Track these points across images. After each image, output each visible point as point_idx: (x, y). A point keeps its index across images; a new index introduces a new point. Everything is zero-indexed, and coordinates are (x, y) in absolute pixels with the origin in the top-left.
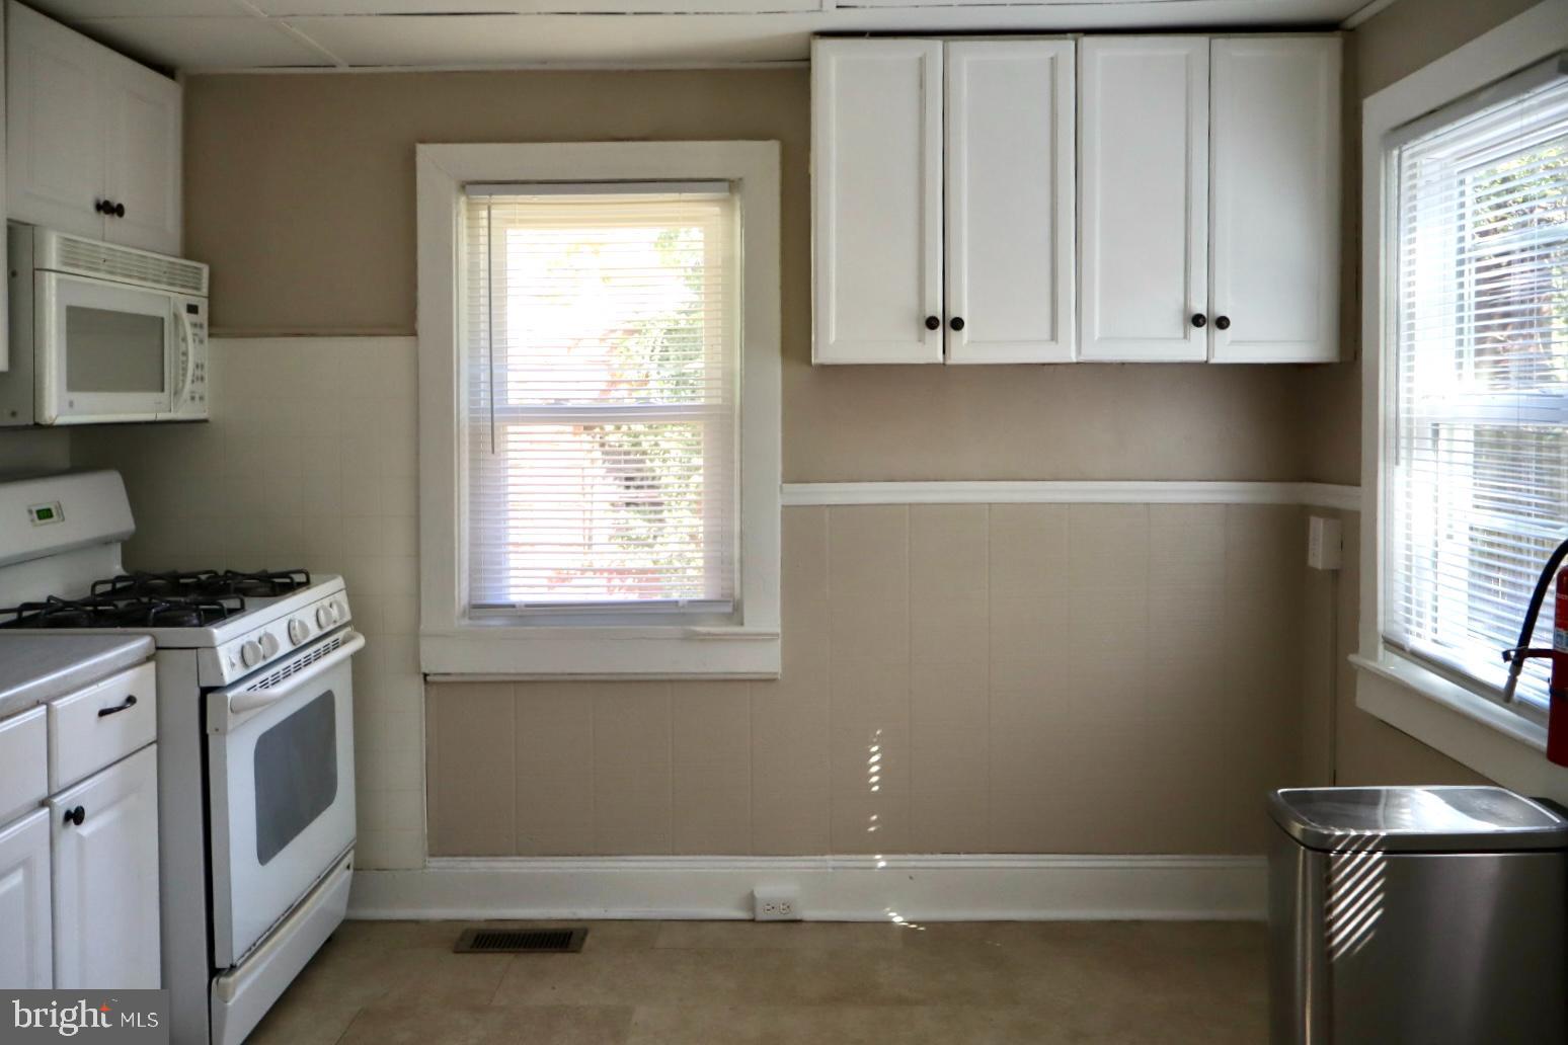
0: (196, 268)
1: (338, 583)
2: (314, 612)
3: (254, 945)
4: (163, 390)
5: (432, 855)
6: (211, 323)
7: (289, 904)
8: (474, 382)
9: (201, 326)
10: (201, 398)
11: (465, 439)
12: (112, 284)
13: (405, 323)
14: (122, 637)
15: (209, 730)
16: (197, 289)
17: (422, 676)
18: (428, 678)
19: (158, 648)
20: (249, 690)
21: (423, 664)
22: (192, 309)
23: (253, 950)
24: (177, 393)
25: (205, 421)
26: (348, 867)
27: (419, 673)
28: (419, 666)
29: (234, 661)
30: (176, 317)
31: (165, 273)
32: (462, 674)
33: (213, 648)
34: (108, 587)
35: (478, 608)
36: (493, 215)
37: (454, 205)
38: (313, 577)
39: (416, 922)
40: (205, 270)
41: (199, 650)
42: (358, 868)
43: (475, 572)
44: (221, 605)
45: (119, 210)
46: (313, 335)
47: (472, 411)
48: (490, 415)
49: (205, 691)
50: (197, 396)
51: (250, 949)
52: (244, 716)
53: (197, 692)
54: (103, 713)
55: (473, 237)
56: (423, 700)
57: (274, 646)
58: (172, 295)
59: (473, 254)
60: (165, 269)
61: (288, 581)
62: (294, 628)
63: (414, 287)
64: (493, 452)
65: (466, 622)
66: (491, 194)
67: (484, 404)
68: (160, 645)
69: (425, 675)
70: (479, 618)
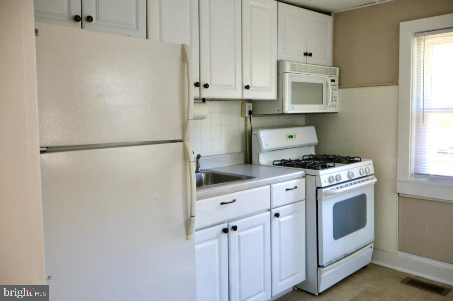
0: (335, 69)
1: (371, 162)
2: (359, 170)
3: (331, 262)
4: (322, 104)
5: (399, 250)
6: (339, 84)
7: (345, 253)
8: (418, 99)
9: (336, 86)
10: (336, 106)
11: (414, 118)
12: (306, 75)
13: (395, 81)
14: (297, 170)
15: (318, 199)
16: (335, 75)
17: (397, 194)
18: (399, 195)
19: (306, 175)
20: (331, 189)
21: (397, 190)
22: (333, 81)
23: (331, 263)
24: (327, 104)
25: (337, 113)
26: (371, 247)
27: (397, 193)
28: (396, 190)
29: (326, 181)
30: (327, 84)
31: (324, 71)
32: (410, 195)
33: (319, 176)
34: (308, 157)
35: (417, 174)
36: (425, 43)
37: (412, 41)
38: (362, 159)
39: (393, 270)
40: (338, 69)
41: (316, 176)
42: (375, 249)
43: (417, 162)
44: (326, 165)
45: (310, 55)
46: (367, 86)
47: (417, 109)
48: (422, 111)
49: (318, 188)
50: (334, 106)
51: (329, 263)
52: (329, 197)
53: (315, 188)
54: (287, 190)
55: (419, 51)
56: (398, 202)
57: (340, 178)
58: (325, 77)
59: (419, 57)
60: (324, 70)
61: (353, 160)
62: (350, 174)
63: (398, 69)
64: (423, 123)
65: (413, 178)
66: (425, 36)
67: (421, 107)
68: (307, 174)
69: (399, 194)
70: (418, 178)
